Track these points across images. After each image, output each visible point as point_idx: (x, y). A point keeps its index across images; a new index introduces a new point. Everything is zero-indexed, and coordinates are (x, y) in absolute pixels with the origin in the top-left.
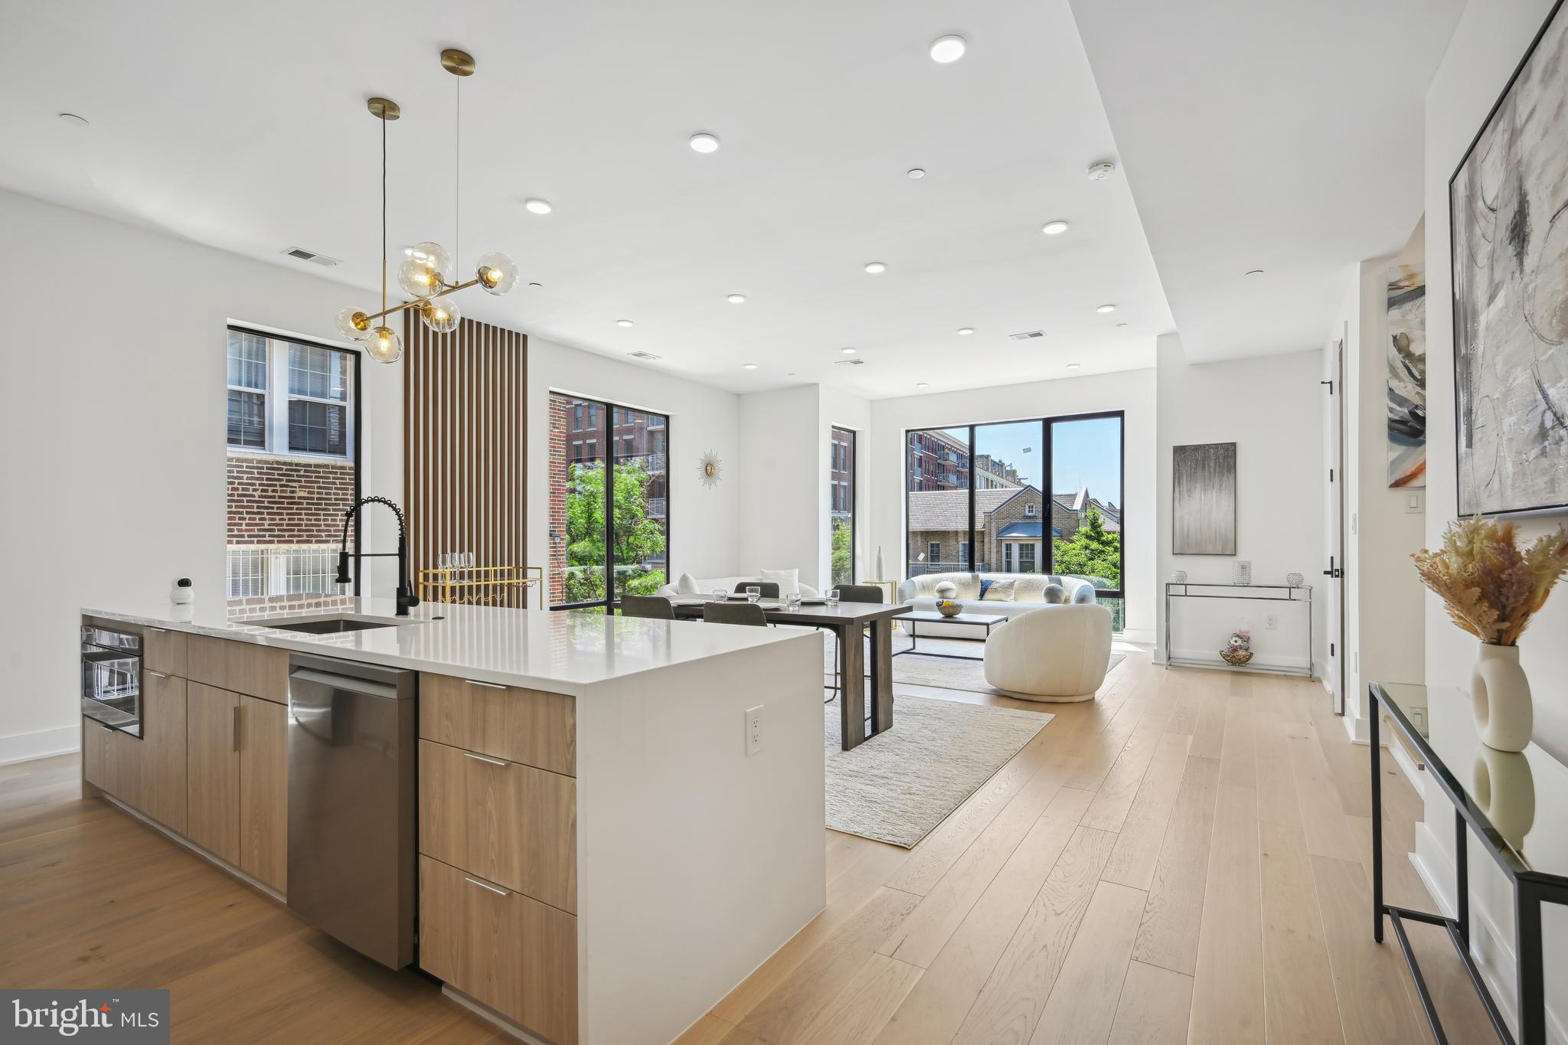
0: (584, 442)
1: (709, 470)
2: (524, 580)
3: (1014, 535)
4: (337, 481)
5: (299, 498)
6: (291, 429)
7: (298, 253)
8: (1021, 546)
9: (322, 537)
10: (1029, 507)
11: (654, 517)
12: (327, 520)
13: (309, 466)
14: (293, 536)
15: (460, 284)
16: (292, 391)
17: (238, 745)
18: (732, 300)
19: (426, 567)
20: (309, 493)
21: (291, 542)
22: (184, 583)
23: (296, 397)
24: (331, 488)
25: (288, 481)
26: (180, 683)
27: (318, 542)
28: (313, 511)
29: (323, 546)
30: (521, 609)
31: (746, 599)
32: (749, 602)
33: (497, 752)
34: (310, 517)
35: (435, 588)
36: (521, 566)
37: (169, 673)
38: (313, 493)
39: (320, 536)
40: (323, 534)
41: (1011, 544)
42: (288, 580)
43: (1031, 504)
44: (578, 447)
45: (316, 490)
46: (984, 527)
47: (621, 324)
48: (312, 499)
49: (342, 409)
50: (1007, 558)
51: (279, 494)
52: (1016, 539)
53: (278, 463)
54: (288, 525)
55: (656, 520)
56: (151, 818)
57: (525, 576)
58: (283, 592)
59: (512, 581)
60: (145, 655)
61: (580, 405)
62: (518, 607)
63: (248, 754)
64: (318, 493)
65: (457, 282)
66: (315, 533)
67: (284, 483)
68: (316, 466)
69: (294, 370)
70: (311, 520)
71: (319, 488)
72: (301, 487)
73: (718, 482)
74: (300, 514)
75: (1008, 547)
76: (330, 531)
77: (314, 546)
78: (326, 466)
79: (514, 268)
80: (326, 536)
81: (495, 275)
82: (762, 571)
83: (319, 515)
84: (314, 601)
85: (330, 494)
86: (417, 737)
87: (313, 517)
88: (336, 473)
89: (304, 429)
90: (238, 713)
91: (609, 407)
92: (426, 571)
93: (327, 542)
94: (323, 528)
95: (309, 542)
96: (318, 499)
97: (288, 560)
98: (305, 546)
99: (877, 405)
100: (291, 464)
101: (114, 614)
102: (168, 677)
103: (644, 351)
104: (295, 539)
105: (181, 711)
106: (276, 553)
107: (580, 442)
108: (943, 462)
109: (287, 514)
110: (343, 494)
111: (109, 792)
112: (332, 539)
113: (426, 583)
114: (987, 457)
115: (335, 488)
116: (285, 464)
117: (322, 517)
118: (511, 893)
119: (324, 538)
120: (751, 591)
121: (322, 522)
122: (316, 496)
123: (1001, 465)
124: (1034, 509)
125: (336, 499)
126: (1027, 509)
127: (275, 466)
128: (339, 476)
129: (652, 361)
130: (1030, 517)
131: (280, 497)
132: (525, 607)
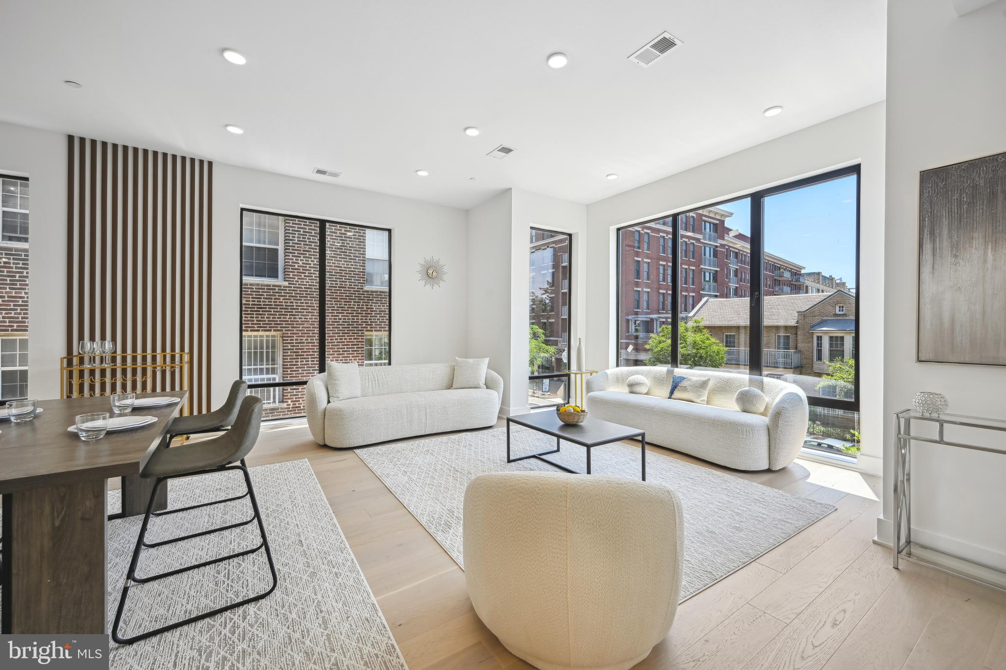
3: (824, 329)
4: (265, 294)
8: (831, 338)
9: (255, 328)
10: (840, 307)
12: (258, 317)
28: (249, 312)
34: (247, 316)
38: (249, 301)
40: (255, 326)
41: (821, 337)
43: (841, 305)
45: (251, 299)
46: (797, 322)
48: (249, 304)
50: (818, 346)
52: (826, 332)
64: (252, 301)
66: (250, 325)
73: (443, 284)
75: (819, 338)
76: (260, 324)
80: (257, 327)
83: (253, 314)
85: (260, 302)
87: (249, 316)
88: (264, 289)
94: (255, 322)
96: (252, 305)
108: (779, 279)
110: (269, 302)
114: (819, 274)
115: (263, 298)
117: (255, 316)
119: (256, 329)
121: (255, 319)
122: (251, 303)
123: (831, 279)
124: (844, 309)
125: (264, 305)
126: (837, 308)
128: (266, 290)
130: (840, 315)
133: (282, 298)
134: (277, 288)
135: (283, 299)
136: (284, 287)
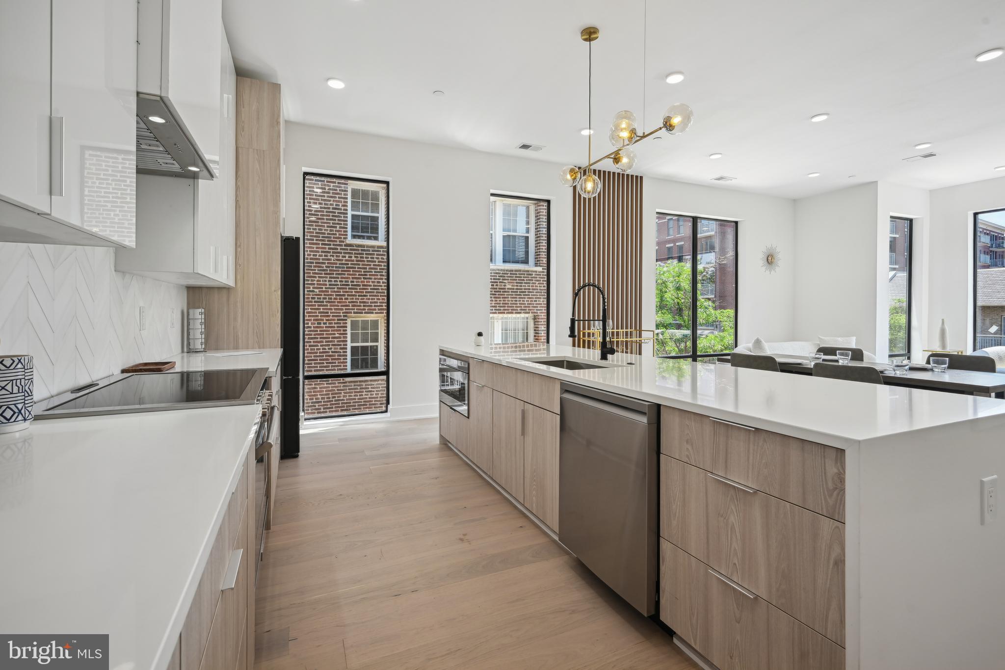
0: (675, 245)
1: (770, 260)
2: (640, 339)
5: (508, 289)
6: (504, 250)
7: (525, 147)
11: (707, 297)
13: (512, 271)
14: (505, 310)
15: (646, 134)
16: (504, 230)
17: (523, 433)
18: (816, 120)
19: (584, 329)
20: (512, 286)
21: (504, 313)
22: (480, 334)
23: (506, 233)
24: (522, 283)
25: (503, 279)
26: (490, 391)
27: (516, 313)
28: (514, 296)
29: (518, 315)
30: (638, 355)
31: (837, 361)
32: (840, 364)
33: (739, 479)
35: (589, 342)
36: (638, 329)
37: (483, 384)
39: (517, 310)
40: (518, 309)
42: (502, 333)
44: (669, 249)
45: (515, 284)
47: (713, 157)
48: (514, 289)
49: (527, 238)
51: (499, 287)
53: (498, 270)
54: (503, 304)
55: (709, 299)
56: (472, 461)
57: (640, 336)
58: (500, 342)
59: (633, 339)
60: (470, 373)
61: (672, 219)
62: (636, 354)
63: (529, 439)
65: (644, 133)
66: (515, 308)
67: (501, 281)
68: (516, 271)
69: (505, 219)
70: (513, 301)
71: (516, 283)
72: (508, 283)
73: (777, 269)
74: (508, 298)
77: (514, 315)
78: (520, 271)
79: (691, 113)
81: (676, 120)
82: (819, 338)
83: (517, 298)
84: (514, 345)
86: (658, 453)
87: (514, 299)
89: (509, 250)
90: (523, 413)
91: (695, 220)
92: (584, 331)
93: (520, 313)
94: (518, 305)
95: (512, 313)
96: (516, 289)
97: (502, 322)
98: (510, 315)
99: (936, 194)
100: (504, 270)
101: (448, 348)
102: (483, 386)
103: (725, 175)
104: (506, 311)
105: (490, 406)
106: (497, 319)
107: (672, 245)
109: (503, 298)
111: (452, 443)
112: (522, 311)
113: (584, 339)
116: (502, 270)
118: (757, 597)
119: (519, 311)
120: (842, 354)
121: (518, 302)
122: (515, 287)
127: (497, 272)
129: (728, 182)
131: (499, 289)
132: (640, 354)
133: (537, 282)
134: (534, 273)
135: (538, 284)
136: (539, 272)
